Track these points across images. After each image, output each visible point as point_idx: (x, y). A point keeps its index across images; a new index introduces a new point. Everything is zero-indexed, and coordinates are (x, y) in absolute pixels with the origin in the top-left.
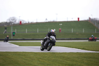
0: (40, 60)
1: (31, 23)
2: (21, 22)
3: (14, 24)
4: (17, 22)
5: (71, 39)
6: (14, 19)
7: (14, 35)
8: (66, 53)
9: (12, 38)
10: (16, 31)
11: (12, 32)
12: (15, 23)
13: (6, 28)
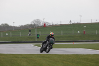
0: (64, 62)
1: (56, 25)
2: (45, 24)
3: (38, 27)
4: (42, 24)
5: (95, 41)
6: (38, 21)
7: (38, 38)
8: (90, 55)
9: (36, 41)
10: (40, 33)
11: (36, 34)
12: (39, 25)
13: (30, 31)
